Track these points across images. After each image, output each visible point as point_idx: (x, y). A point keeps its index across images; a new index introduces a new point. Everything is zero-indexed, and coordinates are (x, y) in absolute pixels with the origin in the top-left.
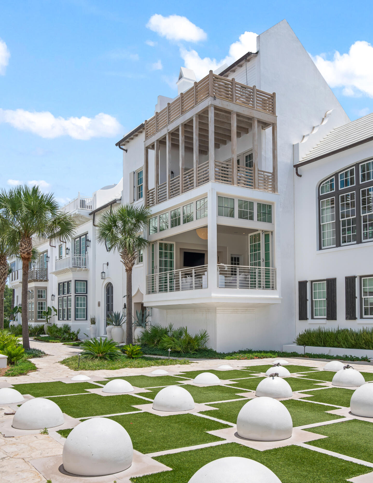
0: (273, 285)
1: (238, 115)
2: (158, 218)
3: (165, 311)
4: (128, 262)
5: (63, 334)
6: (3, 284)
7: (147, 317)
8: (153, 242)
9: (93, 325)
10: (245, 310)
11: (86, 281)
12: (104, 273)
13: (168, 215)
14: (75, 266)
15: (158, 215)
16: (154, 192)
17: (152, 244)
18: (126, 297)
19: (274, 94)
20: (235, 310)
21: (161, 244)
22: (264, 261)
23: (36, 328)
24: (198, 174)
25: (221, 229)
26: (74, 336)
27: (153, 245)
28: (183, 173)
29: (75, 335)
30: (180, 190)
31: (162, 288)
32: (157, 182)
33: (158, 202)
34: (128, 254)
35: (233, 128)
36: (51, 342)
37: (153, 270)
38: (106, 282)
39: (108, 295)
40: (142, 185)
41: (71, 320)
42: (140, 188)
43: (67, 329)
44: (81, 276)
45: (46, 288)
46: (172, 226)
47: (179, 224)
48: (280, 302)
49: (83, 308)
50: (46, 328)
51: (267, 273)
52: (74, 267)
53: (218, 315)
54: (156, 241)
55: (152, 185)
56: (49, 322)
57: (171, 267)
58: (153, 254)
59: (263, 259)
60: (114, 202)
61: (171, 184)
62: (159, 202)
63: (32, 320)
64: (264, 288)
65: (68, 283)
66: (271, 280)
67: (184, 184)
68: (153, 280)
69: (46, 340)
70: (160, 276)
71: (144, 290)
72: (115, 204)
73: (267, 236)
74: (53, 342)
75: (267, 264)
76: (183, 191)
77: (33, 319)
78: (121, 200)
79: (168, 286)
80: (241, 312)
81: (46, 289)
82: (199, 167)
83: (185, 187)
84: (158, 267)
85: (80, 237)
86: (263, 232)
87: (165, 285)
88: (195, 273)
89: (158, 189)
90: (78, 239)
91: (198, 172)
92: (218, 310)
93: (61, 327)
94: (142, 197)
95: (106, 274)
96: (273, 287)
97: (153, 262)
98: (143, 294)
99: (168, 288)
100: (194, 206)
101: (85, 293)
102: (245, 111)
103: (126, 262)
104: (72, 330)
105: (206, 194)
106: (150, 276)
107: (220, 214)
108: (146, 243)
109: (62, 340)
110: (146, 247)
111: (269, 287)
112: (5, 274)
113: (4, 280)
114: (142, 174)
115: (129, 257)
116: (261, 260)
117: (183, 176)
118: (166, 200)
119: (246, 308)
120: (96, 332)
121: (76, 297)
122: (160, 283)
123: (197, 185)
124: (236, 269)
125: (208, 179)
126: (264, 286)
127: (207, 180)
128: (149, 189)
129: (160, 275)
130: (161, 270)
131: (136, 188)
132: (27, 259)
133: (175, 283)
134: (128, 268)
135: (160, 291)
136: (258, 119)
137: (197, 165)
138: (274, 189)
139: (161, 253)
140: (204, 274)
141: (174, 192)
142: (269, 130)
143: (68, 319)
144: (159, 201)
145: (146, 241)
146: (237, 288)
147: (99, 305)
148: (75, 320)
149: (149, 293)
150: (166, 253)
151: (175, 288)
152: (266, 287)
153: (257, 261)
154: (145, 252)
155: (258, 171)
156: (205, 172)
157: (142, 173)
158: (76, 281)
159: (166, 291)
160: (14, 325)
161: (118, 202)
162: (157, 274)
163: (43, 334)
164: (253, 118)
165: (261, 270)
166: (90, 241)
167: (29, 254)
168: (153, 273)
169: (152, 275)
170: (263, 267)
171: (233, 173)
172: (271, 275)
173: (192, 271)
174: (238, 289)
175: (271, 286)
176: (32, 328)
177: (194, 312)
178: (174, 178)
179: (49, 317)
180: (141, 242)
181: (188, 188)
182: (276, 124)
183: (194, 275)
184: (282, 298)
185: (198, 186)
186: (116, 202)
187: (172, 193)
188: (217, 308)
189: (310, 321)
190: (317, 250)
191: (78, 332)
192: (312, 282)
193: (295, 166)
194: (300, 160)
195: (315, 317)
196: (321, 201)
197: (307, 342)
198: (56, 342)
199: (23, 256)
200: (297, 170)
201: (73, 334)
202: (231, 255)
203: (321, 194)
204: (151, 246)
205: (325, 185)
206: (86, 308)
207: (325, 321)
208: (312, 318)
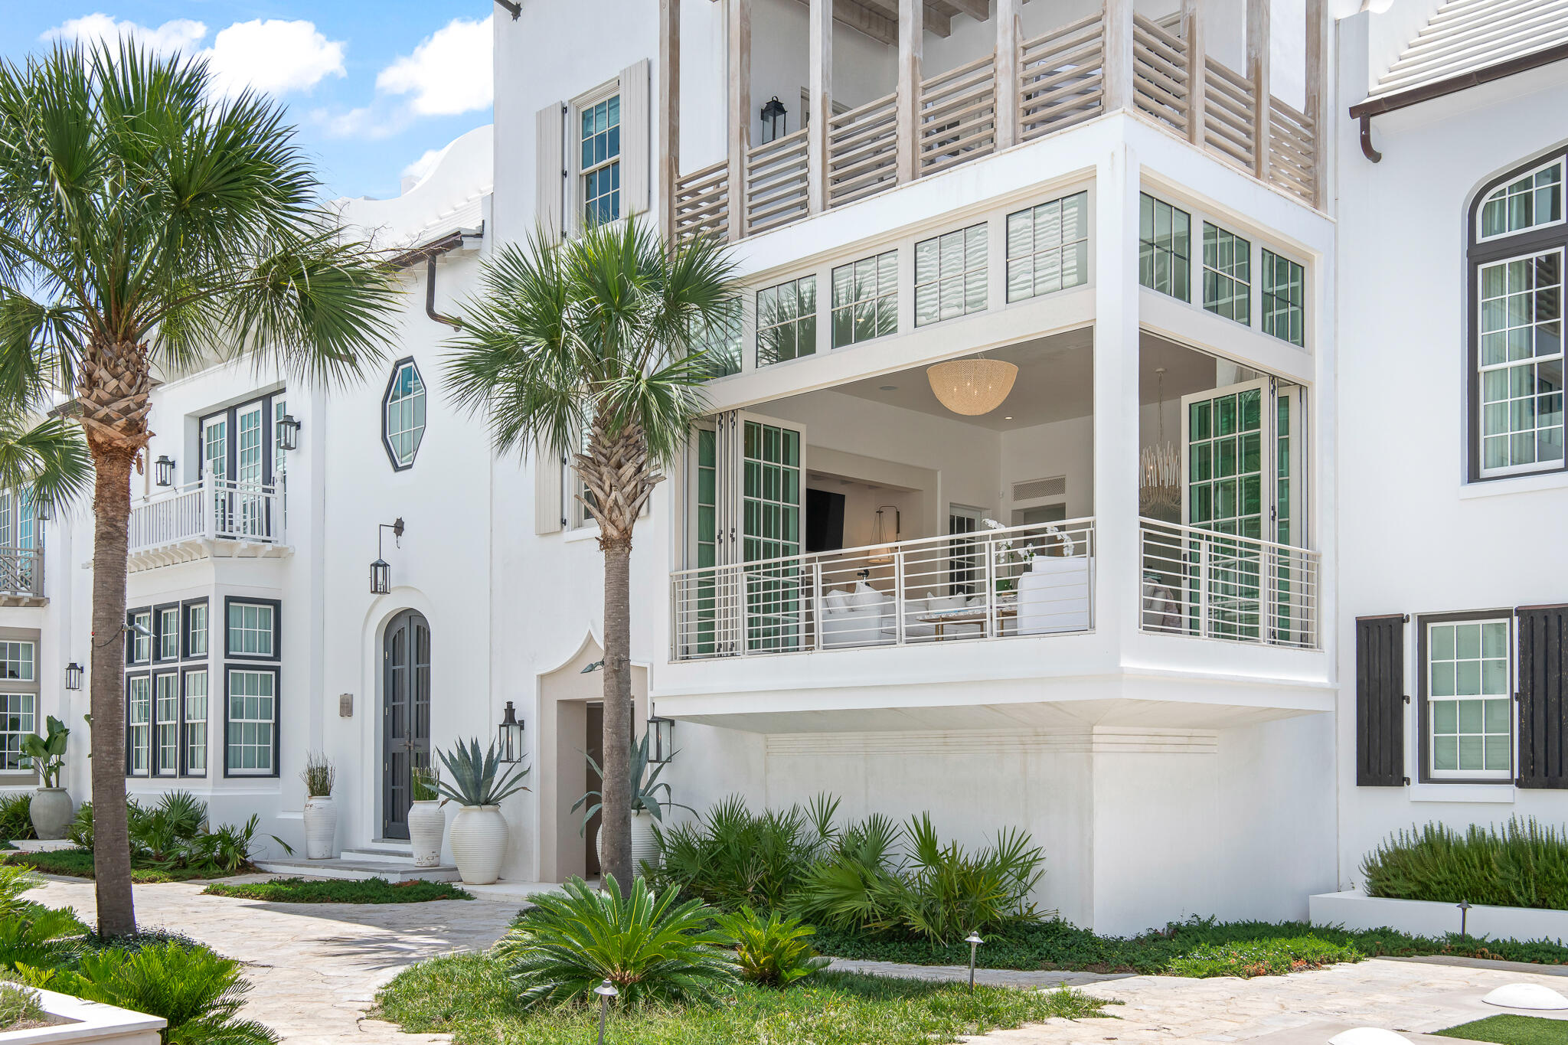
0: (1305, 626)
3: (755, 740)
4: (621, 501)
5: (170, 839)
8: (711, 419)
9: (318, 801)
10: (1185, 740)
11: (277, 604)
12: (385, 565)
14: (227, 533)
16: (723, 180)
17: (700, 429)
18: (600, 672)
20: (1156, 739)
21: (749, 428)
22: (1276, 517)
26: (230, 850)
27: (710, 434)
28: (921, 84)
29: (232, 844)
30: (904, 165)
31: (771, 633)
33: (747, 230)
34: (619, 466)
37: (708, 549)
38: (390, 605)
39: (397, 667)
41: (204, 776)
44: (253, 582)
45: (35, 635)
48: (1327, 704)
49: (259, 724)
50: (37, 810)
52: (220, 537)
53: (1100, 761)
54: (727, 415)
56: (54, 785)
57: (788, 539)
59: (1273, 507)
60: (453, 242)
64: (1275, 638)
65: (186, 607)
67: (931, 132)
68: (705, 593)
72: (451, 255)
73: (1284, 406)
75: (1285, 531)
76: (925, 170)
78: (480, 236)
79: (818, 623)
80: (1173, 748)
81: (38, 641)
82: (1030, 47)
83: (933, 147)
84: (739, 536)
85: (232, 410)
86: (1274, 387)
89: (748, 164)
90: (223, 418)
91: (1024, 71)
92: (1103, 739)
95: (393, 571)
96: (1304, 638)
101: (271, 655)
104: (216, 822)
105: (1093, 169)
106: (688, 576)
111: (1291, 637)
115: (624, 479)
116: (1266, 514)
117: (922, 98)
118: (802, 216)
120: (338, 832)
121: (231, 671)
123: (1017, 132)
125: (1095, 103)
126: (1276, 629)
127: (1091, 105)
128: (685, 171)
129: (751, 573)
131: (572, 181)
134: (613, 532)
138: (1313, 193)
139: (754, 475)
141: (859, 179)
143: (183, 773)
144: (753, 222)
146: (1199, 634)
147: (346, 707)
148: (226, 775)
149: (684, 654)
150: (767, 473)
152: (1279, 636)
153: (1239, 518)
155: (1270, 98)
156: (1045, 81)
158: (229, 599)
161: (469, 244)
163: (23, 837)
166: (298, 426)
167: (133, 428)
168: (705, 561)
169: (702, 575)
170: (1279, 544)
171: (1194, 94)
174: (1201, 642)
175: (1295, 631)
177: (945, 744)
179: (54, 759)
181: (957, 154)
185: (1030, 138)
186: (460, 243)
187: (848, 182)
188: (1095, 729)
189: (1416, 790)
190: (1463, 484)
191: (249, 832)
192: (1423, 620)
193: (1354, 111)
194: (1374, 87)
195: (1435, 773)
196: (1480, 267)
197: (1439, 883)
198: (153, 881)
199: (99, 439)
200: (1365, 127)
201: (224, 837)
202: (952, 505)
203: (1480, 240)
204: (695, 435)
205: (1507, 196)
206: (273, 721)
207: (1510, 792)
208: (1425, 777)
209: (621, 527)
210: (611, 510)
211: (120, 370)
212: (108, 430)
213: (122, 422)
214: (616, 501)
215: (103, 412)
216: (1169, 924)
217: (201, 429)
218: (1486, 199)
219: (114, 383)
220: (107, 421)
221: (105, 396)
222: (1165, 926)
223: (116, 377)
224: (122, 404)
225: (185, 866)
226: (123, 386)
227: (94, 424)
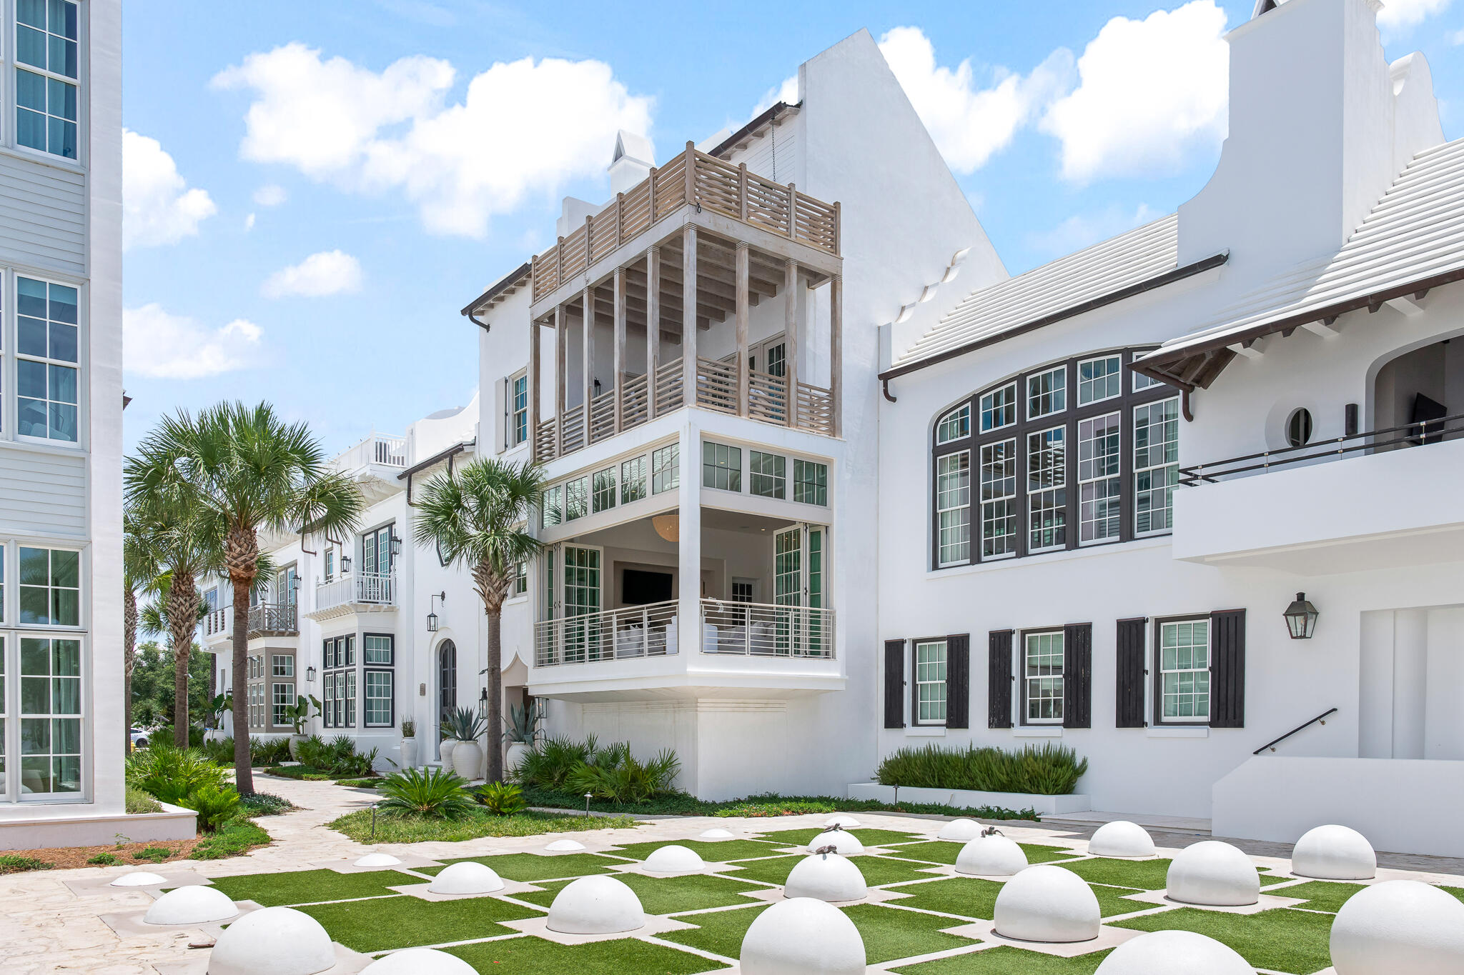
0: (827, 648)
1: (753, 252)
2: (563, 488)
3: (579, 706)
4: (492, 591)
5: (337, 759)
6: (185, 641)
7: (537, 720)
8: (552, 545)
9: (407, 740)
10: (763, 705)
11: (392, 636)
12: (435, 616)
13: (587, 483)
14: (364, 600)
15: (563, 483)
16: (554, 427)
17: (548, 550)
18: (486, 673)
19: (837, 204)
20: (742, 705)
21: (569, 552)
22: (809, 593)
23: (269, 747)
24: (659, 387)
25: (710, 518)
26: (362, 765)
27: (551, 553)
28: (623, 386)
29: (364, 762)
30: (616, 425)
31: (571, 653)
32: (561, 404)
33: (563, 452)
34: (491, 573)
35: (740, 281)
36: (307, 779)
37: (550, 611)
38: (440, 637)
39: (445, 669)
40: (525, 411)
41: (355, 727)
42: (520, 418)
43: (345, 748)
44: (378, 623)
45: (293, 652)
46: (596, 509)
47: (613, 505)
48: (842, 687)
49: (384, 700)
50: (293, 746)
51: (815, 620)
52: (361, 602)
53: (701, 716)
54: (558, 544)
55: (548, 411)
56: (302, 733)
57: (594, 605)
58: (550, 573)
59: (806, 589)
60: (459, 449)
61: (594, 410)
62: (565, 451)
63: (259, 726)
64: (806, 654)
65: (347, 639)
66: (822, 638)
67: (625, 410)
68: (550, 633)
69: (295, 774)
70: (566, 626)
71: (528, 658)
72: (460, 454)
73: (815, 537)
74: (312, 780)
75: (815, 601)
76: (623, 428)
77: (262, 726)
78: (474, 444)
79: (587, 648)
80: (754, 710)
81: (295, 655)
82: (659, 372)
83: (626, 417)
84: (563, 604)
85: (376, 531)
86: (807, 528)
87: (579, 647)
88: (650, 618)
89: (562, 420)
90: (372, 536)
91: (657, 384)
92: (703, 705)
93: (330, 745)
94: (525, 439)
95: (440, 619)
96: (827, 654)
97: (550, 592)
98: (527, 667)
99: (587, 654)
100: (646, 461)
101: (390, 663)
102: (769, 243)
103: (487, 592)
104: (358, 751)
105: (677, 435)
106: (543, 624)
107: (708, 482)
108: (534, 546)
109: (332, 774)
110: (534, 555)
111: (819, 653)
112: (189, 615)
113: (188, 631)
114: (526, 385)
115: (494, 580)
116: (802, 592)
117: (623, 392)
118: (582, 447)
119: (765, 701)
120: (417, 754)
121: (367, 672)
122: (567, 641)
123: (654, 412)
124: (744, 611)
125: (681, 401)
126: (808, 650)
127: (679, 402)
128: (542, 421)
129: (567, 623)
130: (569, 612)
131: (510, 417)
132: (244, 581)
133: (601, 641)
134: (491, 606)
135: (567, 659)
136: (798, 262)
137: (656, 366)
138: (834, 428)
139: (569, 573)
140: (670, 622)
141: (601, 430)
142: (824, 290)
143: (347, 725)
144: (564, 449)
145: (535, 542)
146: (744, 654)
147: (423, 691)
148: (365, 726)
149: (540, 663)
150: (581, 572)
151: (601, 653)
152: (812, 653)
153: (793, 593)
154: (531, 569)
155: (798, 384)
156: (674, 384)
157: (526, 381)
158: (366, 634)
159: (581, 659)
160: (215, 740)
161: (467, 449)
162: (561, 620)
163: (286, 760)
164: (788, 259)
165: (801, 613)
166: (401, 541)
167: (248, 568)
168: (550, 617)
169: (549, 624)
170: (805, 607)
171: (739, 389)
172: (822, 626)
173: (641, 614)
174: (748, 658)
175: (823, 650)
176: (261, 747)
177: (647, 708)
178: (600, 397)
179: (301, 719)
180: (523, 543)
181: (634, 421)
182: (841, 276)
183: (646, 622)
184: (847, 677)
185: (658, 416)
186: (462, 449)
187: (596, 432)
188: (699, 700)
189: (909, 730)
190: (928, 571)
191: (372, 757)
192: (915, 642)
193: (880, 377)
194: (893, 364)
195: (920, 722)
196: (938, 458)
197: (902, 777)
198: (319, 779)
199: (234, 574)
200: (886, 385)
201: (361, 759)
202: (733, 578)
203: (938, 444)
204: (546, 553)
205: (949, 422)
206: (391, 698)
207: (942, 731)
208: (915, 724)
209: (494, 603)
210: (488, 595)
211: (241, 543)
212: (237, 570)
213: (243, 566)
214: (489, 591)
215: (235, 562)
216: (749, 796)
217: (364, 542)
218: (940, 423)
219: (239, 549)
220: (236, 566)
221: (235, 555)
222: (747, 797)
223: (240, 546)
224: (243, 558)
225: (339, 773)
226: (243, 551)
227: (231, 568)
